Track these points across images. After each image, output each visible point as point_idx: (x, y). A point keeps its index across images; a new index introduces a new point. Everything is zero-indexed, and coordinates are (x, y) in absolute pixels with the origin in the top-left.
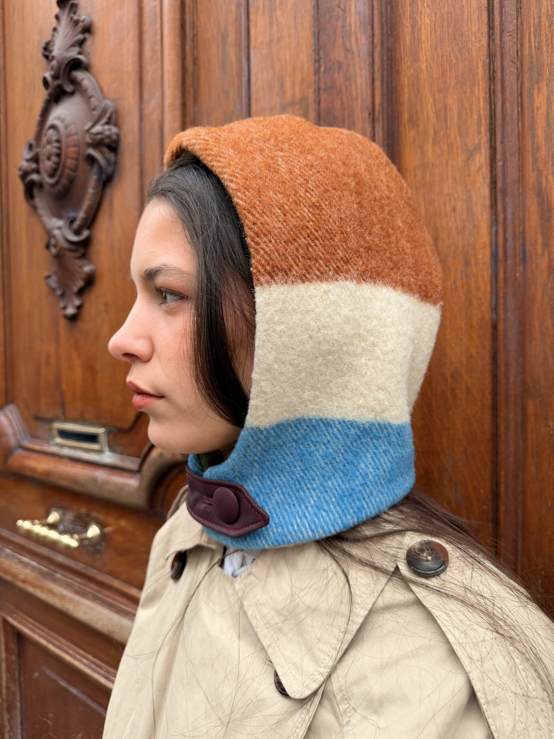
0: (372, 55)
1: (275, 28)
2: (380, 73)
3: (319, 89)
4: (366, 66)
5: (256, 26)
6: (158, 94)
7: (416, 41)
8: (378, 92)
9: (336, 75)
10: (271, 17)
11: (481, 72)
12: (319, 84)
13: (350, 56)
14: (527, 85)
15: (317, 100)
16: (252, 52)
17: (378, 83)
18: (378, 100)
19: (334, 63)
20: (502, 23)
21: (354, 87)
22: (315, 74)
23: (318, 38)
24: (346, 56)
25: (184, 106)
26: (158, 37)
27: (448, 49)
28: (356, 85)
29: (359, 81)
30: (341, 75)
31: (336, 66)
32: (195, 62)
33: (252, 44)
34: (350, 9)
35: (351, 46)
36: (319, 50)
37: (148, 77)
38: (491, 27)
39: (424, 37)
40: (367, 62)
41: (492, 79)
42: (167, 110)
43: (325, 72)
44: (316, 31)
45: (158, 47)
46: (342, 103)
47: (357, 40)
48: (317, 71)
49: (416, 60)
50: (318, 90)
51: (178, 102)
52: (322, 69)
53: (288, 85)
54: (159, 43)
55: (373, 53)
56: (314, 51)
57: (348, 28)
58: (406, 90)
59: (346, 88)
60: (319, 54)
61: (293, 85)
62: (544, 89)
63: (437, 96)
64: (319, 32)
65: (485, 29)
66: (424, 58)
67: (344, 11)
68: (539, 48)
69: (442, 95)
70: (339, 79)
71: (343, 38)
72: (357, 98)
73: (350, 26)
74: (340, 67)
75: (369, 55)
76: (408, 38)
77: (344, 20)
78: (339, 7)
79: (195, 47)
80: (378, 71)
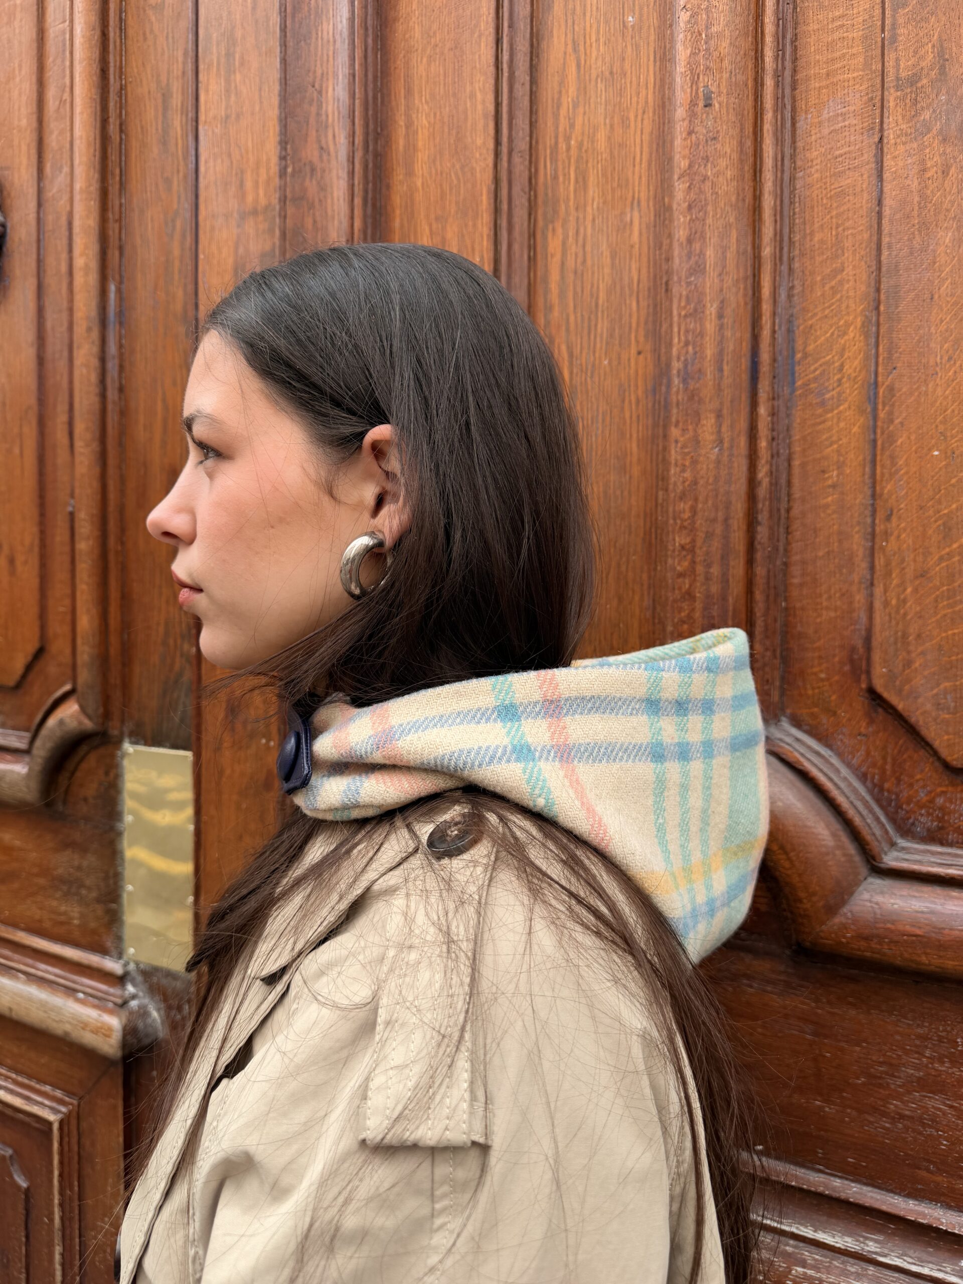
0: (351, 160)
1: (233, 98)
2: (361, 186)
3: (285, 197)
4: (344, 174)
5: (207, 91)
6: (66, 169)
7: (411, 147)
8: (358, 212)
9: (307, 183)
10: (228, 81)
11: (485, 201)
12: (285, 190)
13: (325, 157)
14: (540, 223)
15: (283, 214)
16: (201, 128)
17: (358, 201)
18: (358, 224)
19: (305, 164)
20: (511, 139)
21: (329, 201)
22: (281, 177)
23: (285, 126)
24: (321, 157)
25: (104, 194)
26: (67, 81)
27: (448, 165)
28: (333, 199)
29: (335, 195)
30: (314, 182)
31: (308, 169)
32: (122, 128)
33: (202, 118)
34: (327, 92)
35: (327, 142)
36: (286, 143)
37: (53, 140)
38: (498, 142)
39: (420, 144)
40: (346, 170)
41: (497, 211)
42: (77, 197)
43: (293, 175)
44: (283, 115)
45: (66, 96)
46: (315, 222)
47: (334, 136)
48: (283, 173)
49: (410, 173)
50: (283, 200)
51: (95, 187)
52: (290, 170)
53: (249, 184)
54: (68, 89)
55: (353, 158)
56: (280, 143)
57: (324, 117)
58: (398, 212)
59: (320, 201)
60: (286, 149)
61: (256, 184)
62: (560, 231)
63: (434, 226)
64: (286, 118)
65: (491, 144)
66: (421, 172)
67: (320, 92)
68: (555, 178)
69: (440, 226)
70: (311, 187)
71: (317, 131)
72: (333, 218)
73: (327, 116)
74: (313, 170)
75: (348, 160)
76: (401, 142)
77: (320, 106)
78: (313, 86)
79: (122, 106)
80: (359, 184)
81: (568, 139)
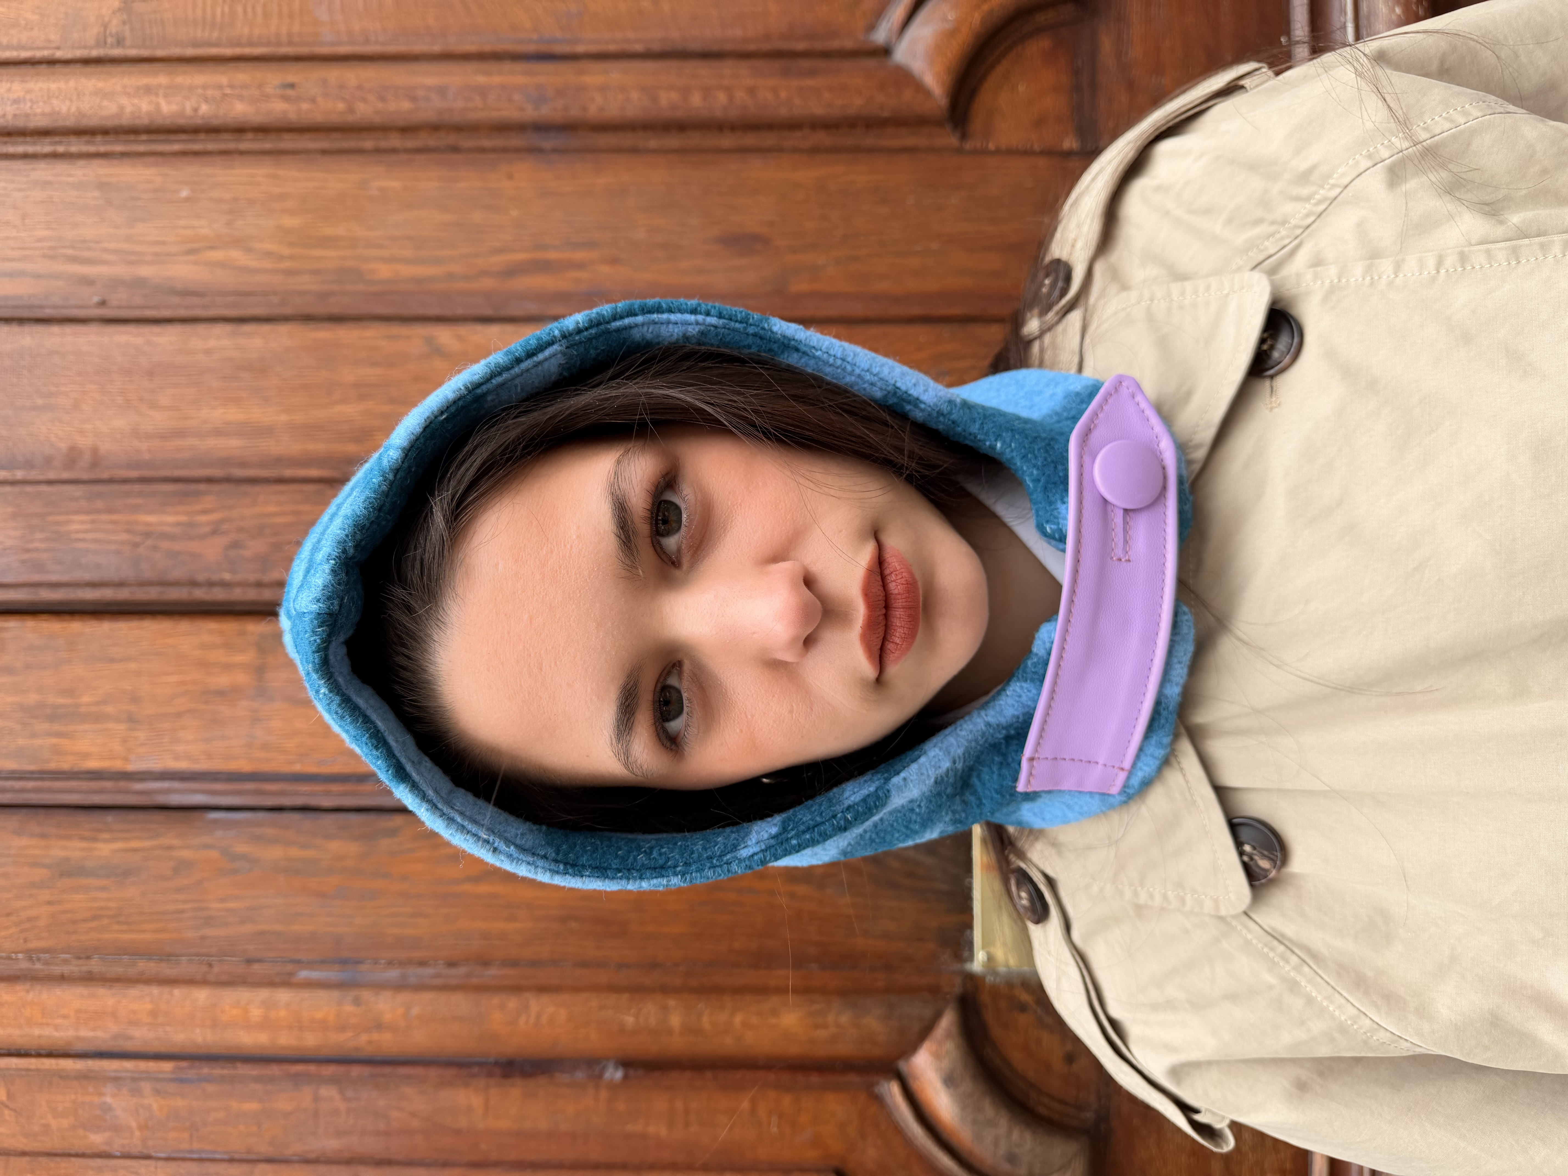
1: (109, 709)
4: (254, 494)
5: (86, 756)
7: (244, 429)
9: (248, 553)
10: (85, 717)
11: (325, 333)
13: (225, 526)
14: (361, 287)
16: (131, 767)
18: (314, 472)
19: (226, 556)
21: (277, 520)
24: (224, 532)
27: (274, 381)
28: (276, 515)
29: (272, 510)
30: (250, 543)
31: (232, 553)
34: (150, 524)
35: (209, 523)
39: (242, 418)
40: (249, 490)
41: (338, 320)
47: (205, 514)
49: (270, 429)
53: (224, 680)
63: (337, 398)
69: (338, 390)
70: (255, 547)
71: (191, 538)
74: (236, 545)
81: (281, 258)
